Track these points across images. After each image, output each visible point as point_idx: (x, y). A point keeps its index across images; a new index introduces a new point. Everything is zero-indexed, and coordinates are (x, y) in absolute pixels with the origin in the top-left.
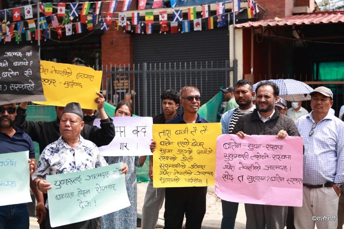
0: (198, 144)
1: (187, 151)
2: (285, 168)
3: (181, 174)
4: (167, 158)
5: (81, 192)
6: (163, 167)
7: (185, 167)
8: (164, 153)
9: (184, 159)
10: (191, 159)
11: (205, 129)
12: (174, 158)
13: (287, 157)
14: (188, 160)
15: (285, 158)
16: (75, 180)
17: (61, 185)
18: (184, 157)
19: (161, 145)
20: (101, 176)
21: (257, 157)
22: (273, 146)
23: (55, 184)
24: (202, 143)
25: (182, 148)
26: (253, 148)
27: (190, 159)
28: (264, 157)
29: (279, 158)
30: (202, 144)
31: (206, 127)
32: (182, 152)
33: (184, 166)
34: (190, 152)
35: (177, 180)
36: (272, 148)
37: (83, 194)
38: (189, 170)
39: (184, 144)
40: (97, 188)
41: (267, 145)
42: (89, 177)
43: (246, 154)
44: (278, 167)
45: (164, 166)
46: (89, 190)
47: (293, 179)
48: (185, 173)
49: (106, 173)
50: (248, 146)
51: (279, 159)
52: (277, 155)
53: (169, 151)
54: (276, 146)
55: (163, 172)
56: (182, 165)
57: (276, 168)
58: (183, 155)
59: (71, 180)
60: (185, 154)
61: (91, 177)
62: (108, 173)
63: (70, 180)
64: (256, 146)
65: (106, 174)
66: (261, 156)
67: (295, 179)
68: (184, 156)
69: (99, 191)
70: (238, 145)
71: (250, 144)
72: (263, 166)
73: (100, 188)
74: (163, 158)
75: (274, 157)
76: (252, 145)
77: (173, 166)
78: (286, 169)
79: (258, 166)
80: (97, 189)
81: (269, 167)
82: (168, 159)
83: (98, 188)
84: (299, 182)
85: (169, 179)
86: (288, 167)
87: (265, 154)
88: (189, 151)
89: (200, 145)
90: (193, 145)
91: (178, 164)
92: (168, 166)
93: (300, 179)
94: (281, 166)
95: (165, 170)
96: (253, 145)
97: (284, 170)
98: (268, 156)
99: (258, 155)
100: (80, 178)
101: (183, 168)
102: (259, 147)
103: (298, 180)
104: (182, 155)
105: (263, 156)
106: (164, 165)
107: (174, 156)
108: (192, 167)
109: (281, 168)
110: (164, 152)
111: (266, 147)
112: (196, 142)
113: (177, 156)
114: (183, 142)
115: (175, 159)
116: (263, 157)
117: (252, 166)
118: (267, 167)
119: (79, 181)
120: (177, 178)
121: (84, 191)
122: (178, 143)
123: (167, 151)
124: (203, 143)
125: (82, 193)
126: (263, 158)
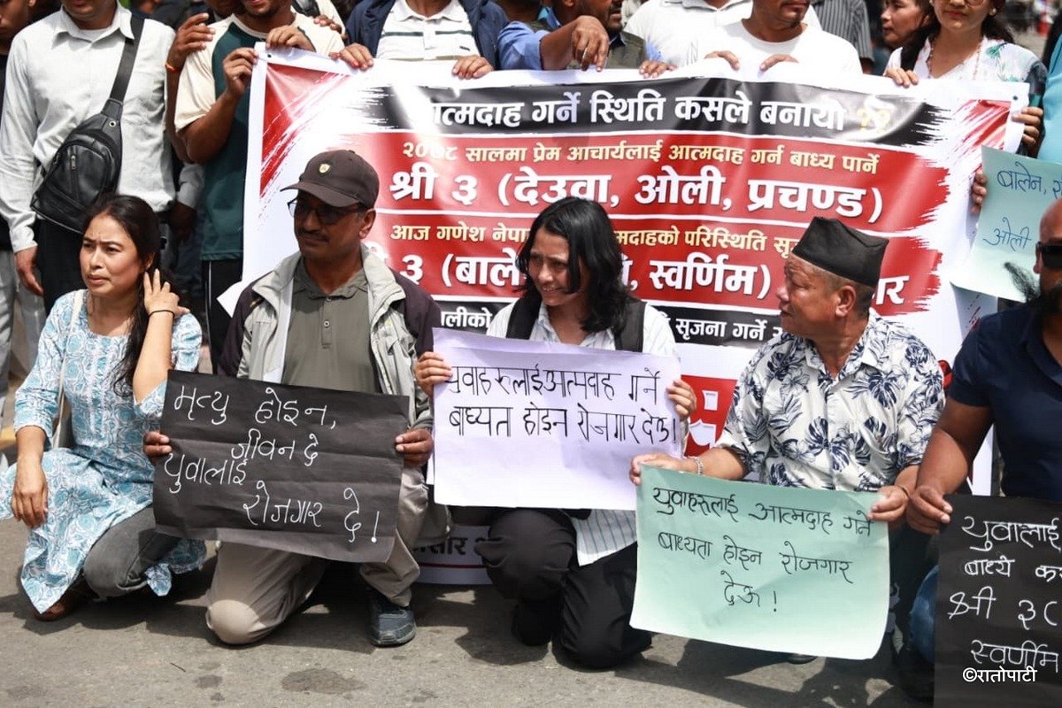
5: (733, 550)
16: (718, 504)
17: (671, 503)
20: (803, 520)
23: (655, 497)
37: (740, 558)
40: (784, 556)
42: (763, 509)
46: (760, 553)
49: (822, 516)
59: (704, 502)
61: (770, 513)
62: (827, 518)
63: (700, 500)
65: (822, 519)
69: (791, 567)
73: (793, 560)
80: (786, 560)
83: (788, 556)
100: (731, 503)
119: (729, 511)
121: (745, 550)
125: (739, 555)
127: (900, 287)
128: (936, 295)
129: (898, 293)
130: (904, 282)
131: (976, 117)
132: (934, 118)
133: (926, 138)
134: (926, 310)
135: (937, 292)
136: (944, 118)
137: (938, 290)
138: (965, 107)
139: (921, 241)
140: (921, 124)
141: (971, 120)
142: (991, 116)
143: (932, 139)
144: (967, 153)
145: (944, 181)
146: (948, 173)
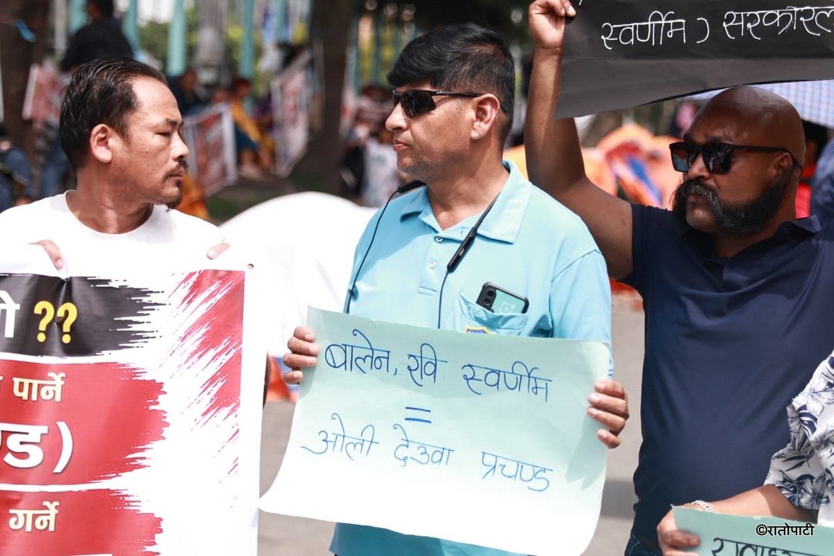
132: (142, 305)
133: (132, 337)
136: (156, 304)
138: (183, 285)
139: (127, 499)
140: (123, 319)
141: (190, 302)
142: (219, 297)
143: (141, 337)
144: (191, 361)
145: (158, 403)
146: (163, 389)
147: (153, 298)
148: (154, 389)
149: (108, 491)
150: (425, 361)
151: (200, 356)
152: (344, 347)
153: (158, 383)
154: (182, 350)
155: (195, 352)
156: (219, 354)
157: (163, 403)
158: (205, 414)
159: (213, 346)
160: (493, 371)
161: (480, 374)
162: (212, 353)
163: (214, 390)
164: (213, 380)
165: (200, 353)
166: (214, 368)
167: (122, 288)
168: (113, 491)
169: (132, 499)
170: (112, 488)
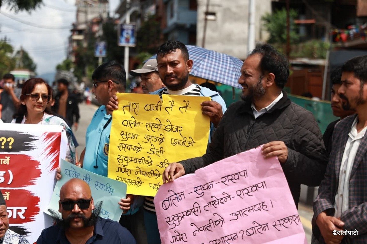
0: (174, 130)
1: (158, 139)
2: (263, 206)
3: (145, 175)
4: (129, 147)
6: (122, 160)
7: (151, 164)
8: (125, 140)
9: (152, 151)
10: (162, 152)
11: (186, 106)
12: (138, 148)
13: (260, 185)
14: (157, 153)
15: (257, 189)
18: (152, 149)
19: (124, 125)
21: (213, 203)
22: (231, 175)
24: (179, 127)
25: (151, 133)
26: (203, 191)
27: (159, 152)
28: (224, 199)
29: (248, 192)
30: (180, 129)
31: (188, 101)
32: (151, 139)
33: (150, 162)
34: (162, 140)
35: (139, 183)
36: (231, 180)
38: (156, 170)
39: (155, 127)
41: (222, 178)
43: (196, 205)
44: (251, 208)
45: (124, 160)
47: (282, 220)
48: (151, 173)
50: (195, 191)
51: (249, 194)
52: (244, 189)
53: (133, 137)
54: (236, 174)
55: (121, 169)
56: (147, 161)
57: (249, 211)
58: (152, 145)
60: (154, 143)
64: (206, 187)
66: (218, 200)
67: (286, 219)
68: (152, 147)
70: (180, 196)
71: (197, 187)
72: (226, 216)
74: (124, 146)
75: (239, 194)
76: (199, 188)
77: (136, 160)
78: (265, 207)
79: (219, 218)
81: (237, 213)
82: (131, 149)
84: (293, 222)
85: (128, 181)
86: (268, 203)
87: (223, 194)
88: (161, 138)
89: (177, 130)
90: (167, 130)
91: (143, 159)
92: (129, 160)
93: (294, 216)
94: (256, 206)
95: (124, 166)
96: (202, 186)
97: (262, 209)
98: (230, 196)
99: (214, 199)
101: (148, 165)
102: (211, 186)
103: (291, 218)
104: (149, 144)
105: (222, 199)
106: (124, 157)
107: (139, 146)
108: (162, 166)
109: (256, 208)
110: (126, 137)
111: (222, 182)
112: (171, 125)
113: (143, 145)
114: (153, 124)
115: (139, 150)
116: (222, 201)
117: (211, 222)
118: (234, 214)
120: (138, 180)
122: (147, 125)
123: (130, 136)
124: (182, 127)
126: (222, 203)
127: (23, 212)
128: (38, 214)
129: (23, 214)
130: (25, 210)
131: (48, 139)
132: (32, 140)
133: (29, 148)
134: (34, 221)
135: (38, 213)
136: (36, 139)
137: (39, 212)
138: (44, 135)
139: (30, 193)
140: (27, 143)
141: (47, 140)
142: (55, 139)
143: (32, 148)
144: (47, 156)
145: (38, 167)
146: (40, 164)
147: (35, 138)
148: (37, 163)
149: (25, 190)
150: (87, 178)
151: (50, 155)
152: (69, 170)
153: (38, 162)
154: (45, 153)
155: (48, 154)
156: (55, 154)
157: (40, 167)
158: (51, 170)
159: (53, 152)
160: (102, 184)
161: (99, 184)
162: (53, 154)
163: (53, 164)
164: (53, 161)
165: (50, 154)
166: (53, 158)
167: (27, 134)
168: (26, 190)
169: (32, 193)
170: (26, 189)
